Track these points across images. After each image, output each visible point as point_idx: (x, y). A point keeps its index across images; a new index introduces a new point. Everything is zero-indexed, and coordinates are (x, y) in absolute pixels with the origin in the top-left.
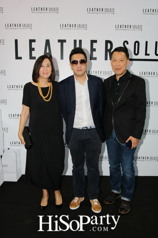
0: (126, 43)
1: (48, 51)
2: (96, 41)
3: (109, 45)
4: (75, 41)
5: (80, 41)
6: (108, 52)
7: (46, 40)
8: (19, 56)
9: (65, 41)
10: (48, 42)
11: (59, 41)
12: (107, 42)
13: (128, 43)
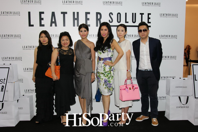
0: (111, 14)
1: (53, 21)
2: (89, 13)
3: (99, 15)
4: (74, 13)
5: (78, 13)
6: (98, 21)
7: (52, 12)
8: (31, 24)
9: (66, 13)
10: (53, 14)
11: (62, 13)
12: (97, 13)
13: (112, 14)
